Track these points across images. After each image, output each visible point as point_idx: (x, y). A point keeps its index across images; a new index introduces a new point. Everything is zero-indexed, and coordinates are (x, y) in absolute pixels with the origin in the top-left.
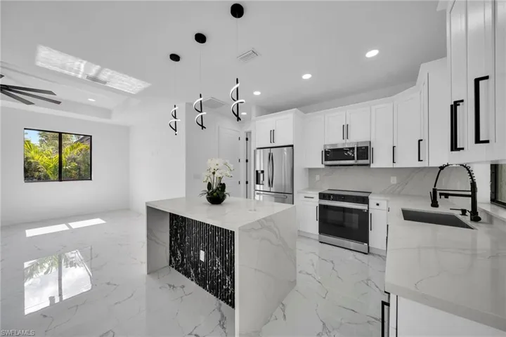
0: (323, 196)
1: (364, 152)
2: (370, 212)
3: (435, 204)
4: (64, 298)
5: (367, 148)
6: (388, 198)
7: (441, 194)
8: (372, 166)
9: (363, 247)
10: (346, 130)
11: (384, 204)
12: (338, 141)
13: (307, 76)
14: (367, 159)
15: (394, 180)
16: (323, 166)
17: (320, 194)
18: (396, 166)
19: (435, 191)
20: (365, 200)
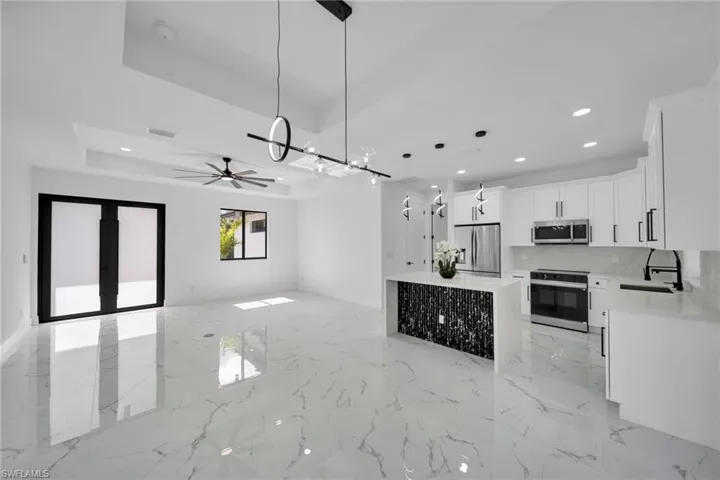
0: (534, 275)
1: (581, 231)
2: (589, 291)
3: (647, 278)
4: (246, 376)
5: (584, 226)
6: (608, 277)
7: (653, 270)
8: (590, 244)
9: (582, 325)
10: (560, 208)
11: (604, 283)
12: (550, 219)
14: (585, 237)
15: (615, 260)
16: (533, 244)
17: (532, 273)
18: (617, 245)
19: (648, 268)
20: (583, 279)
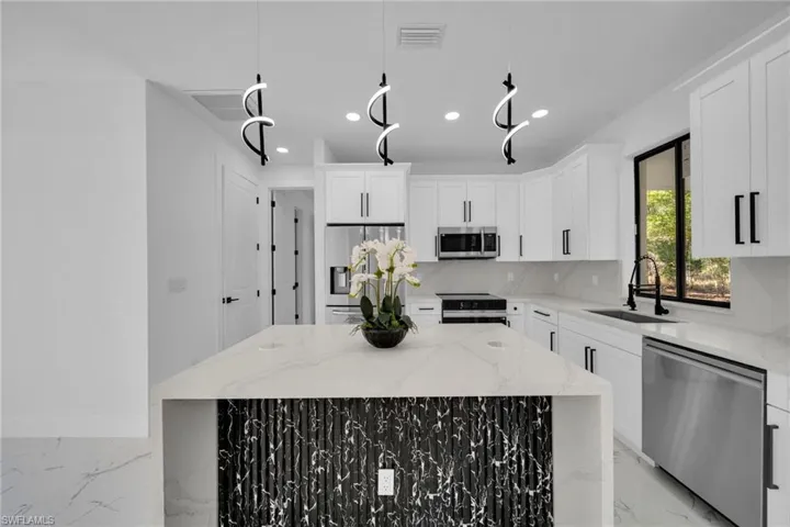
1: (491, 242)
2: (507, 320)
5: (494, 235)
8: (498, 259)
10: (467, 208)
11: (521, 308)
12: (456, 223)
13: (452, 116)
14: (495, 250)
15: (511, 277)
16: (436, 260)
17: (443, 301)
18: (523, 259)
20: (503, 305)
